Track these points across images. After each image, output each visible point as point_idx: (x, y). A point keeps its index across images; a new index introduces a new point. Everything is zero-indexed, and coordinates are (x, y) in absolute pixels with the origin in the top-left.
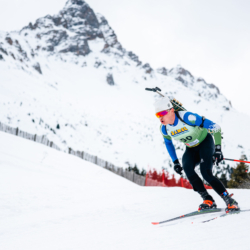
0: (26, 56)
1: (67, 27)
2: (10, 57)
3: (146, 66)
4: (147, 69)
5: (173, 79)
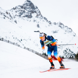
0: (12, 18)
1: (25, 9)
2: (7, 18)
5: (58, 26)
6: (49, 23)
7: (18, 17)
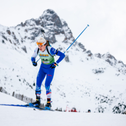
0: (18, 42)
1: (43, 26)
2: (9, 42)
3: (89, 52)
4: (89, 53)
5: (104, 60)
6: (87, 54)
7: (30, 41)
